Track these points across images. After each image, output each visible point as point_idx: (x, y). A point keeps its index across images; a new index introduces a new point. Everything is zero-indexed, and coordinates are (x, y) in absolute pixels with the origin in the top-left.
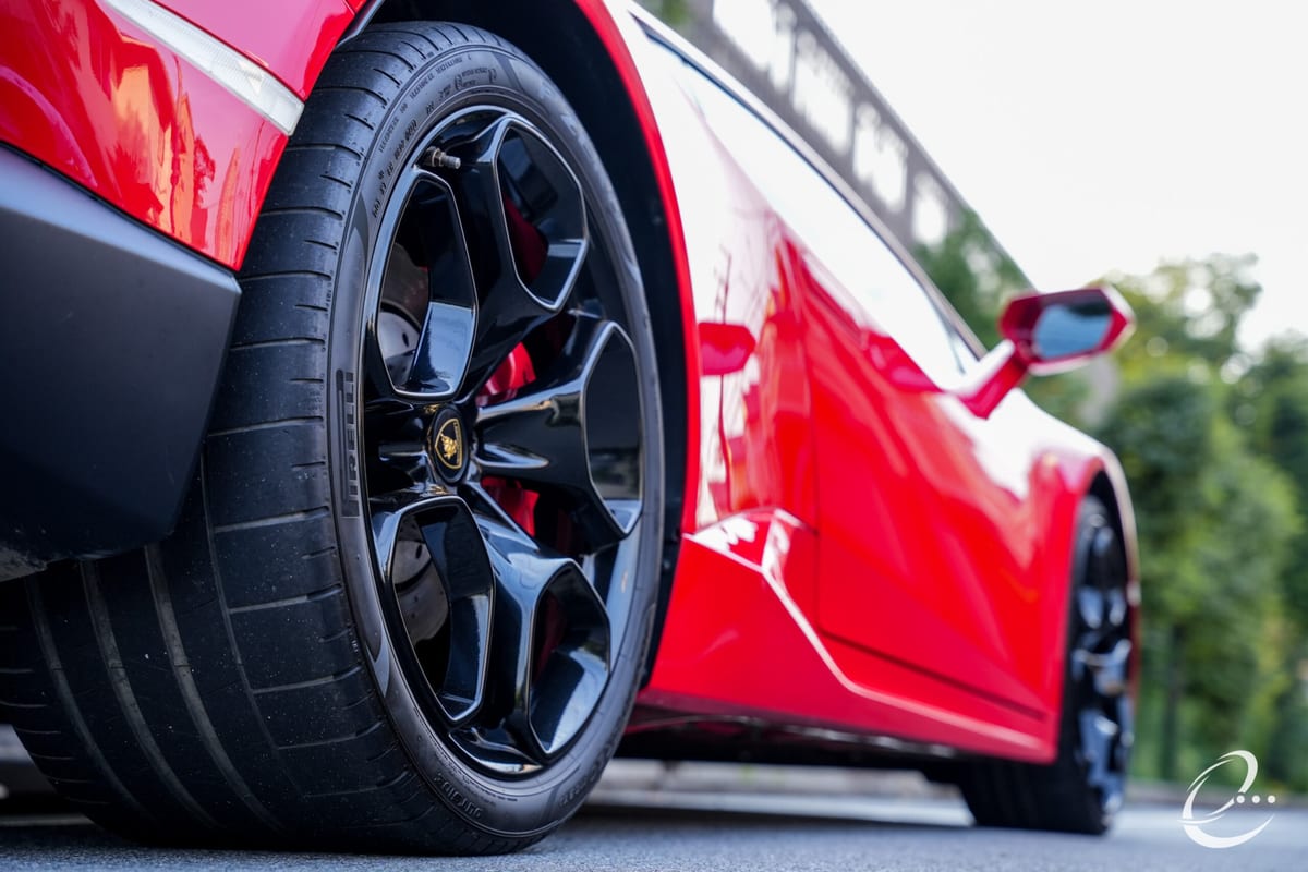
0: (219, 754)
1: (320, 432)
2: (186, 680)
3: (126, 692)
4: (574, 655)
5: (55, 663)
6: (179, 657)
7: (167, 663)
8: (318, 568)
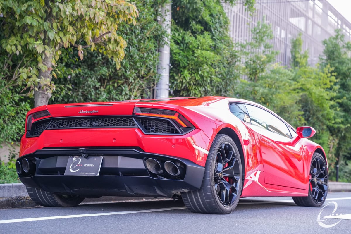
0: (203, 206)
1: (211, 179)
2: (200, 200)
3: (195, 200)
4: (233, 194)
5: (188, 198)
6: (199, 198)
7: (198, 198)
8: (211, 191)
